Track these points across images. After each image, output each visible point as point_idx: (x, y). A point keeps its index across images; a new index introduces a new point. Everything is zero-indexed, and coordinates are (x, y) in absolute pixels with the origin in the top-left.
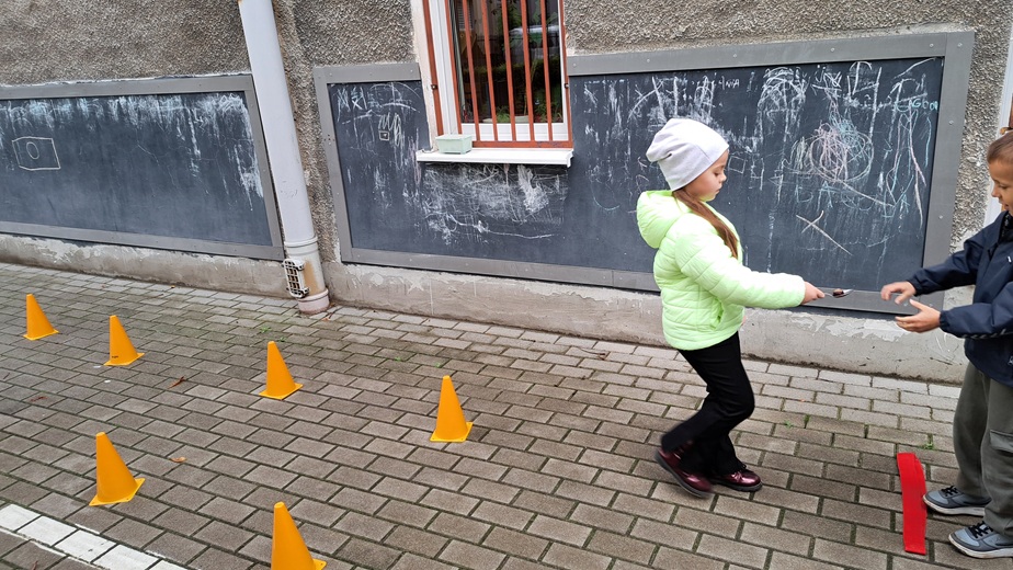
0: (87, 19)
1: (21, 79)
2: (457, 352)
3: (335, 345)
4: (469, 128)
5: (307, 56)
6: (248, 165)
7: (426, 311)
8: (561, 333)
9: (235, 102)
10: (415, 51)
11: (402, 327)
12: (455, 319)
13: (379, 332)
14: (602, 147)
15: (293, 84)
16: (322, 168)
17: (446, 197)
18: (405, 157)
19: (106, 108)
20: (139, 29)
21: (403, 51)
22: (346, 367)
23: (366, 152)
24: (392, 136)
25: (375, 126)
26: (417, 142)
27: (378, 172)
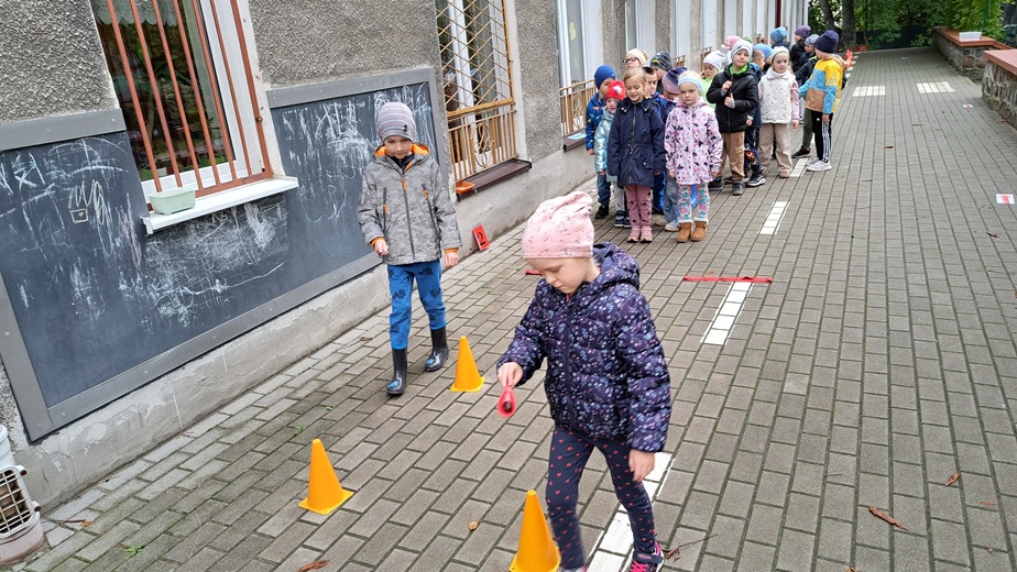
7: (174, 430)
14: (303, 168)
23: (53, 248)
24: (92, 212)
25: (63, 205)
26: (129, 212)
27: (77, 271)
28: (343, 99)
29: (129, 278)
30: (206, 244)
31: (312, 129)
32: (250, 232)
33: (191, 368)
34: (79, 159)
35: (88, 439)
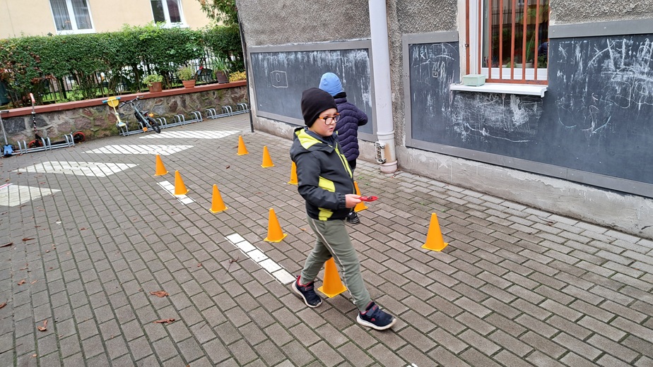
0: (305, 12)
1: (277, 42)
2: (457, 206)
3: (392, 191)
4: (485, 71)
5: (400, 29)
6: (366, 89)
7: (448, 180)
8: (528, 206)
9: (364, 55)
10: (458, 24)
11: (432, 188)
12: (464, 188)
13: (418, 188)
14: (567, 86)
15: (391, 45)
16: (401, 91)
17: (466, 112)
18: (445, 87)
19: (308, 57)
20: (325, 16)
21: (450, 24)
22: (393, 202)
24: (439, 74)
25: (431, 69)
26: (453, 79)
27: (429, 96)
30: (483, 107)
32: (511, 112)
33: (461, 161)
34: (439, 51)
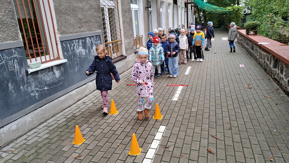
7: (34, 127)
8: (68, 107)
10: (21, 37)
12: (43, 123)
17: (35, 83)
23: (4, 77)
24: (14, 68)
25: (7, 66)
26: (24, 68)
27: (10, 83)
28: (79, 39)
29: (23, 85)
30: (43, 77)
31: (71, 47)
32: (54, 73)
33: (38, 110)
34: (12, 54)
35: (11, 129)
